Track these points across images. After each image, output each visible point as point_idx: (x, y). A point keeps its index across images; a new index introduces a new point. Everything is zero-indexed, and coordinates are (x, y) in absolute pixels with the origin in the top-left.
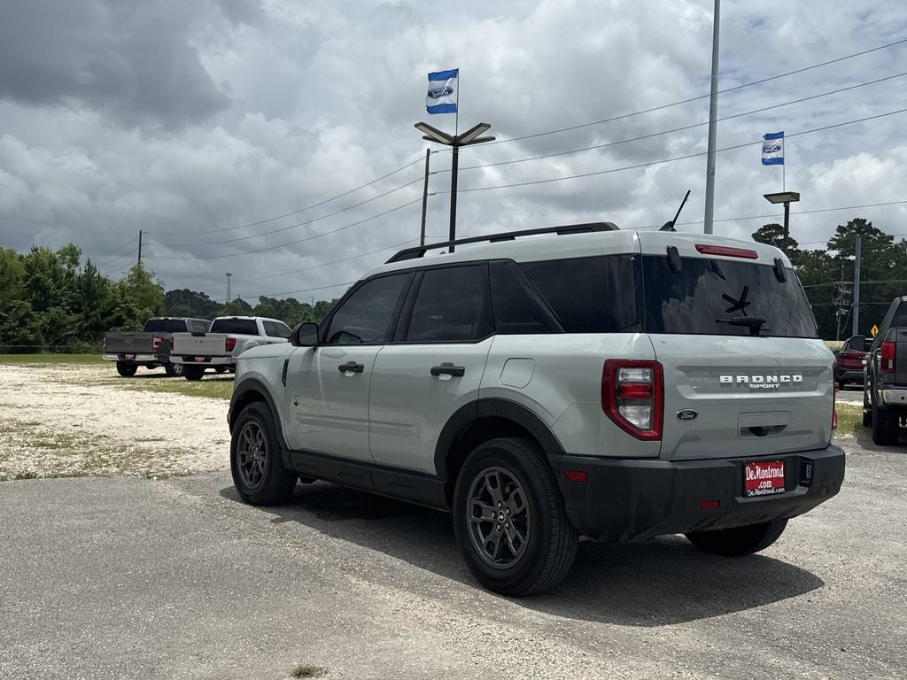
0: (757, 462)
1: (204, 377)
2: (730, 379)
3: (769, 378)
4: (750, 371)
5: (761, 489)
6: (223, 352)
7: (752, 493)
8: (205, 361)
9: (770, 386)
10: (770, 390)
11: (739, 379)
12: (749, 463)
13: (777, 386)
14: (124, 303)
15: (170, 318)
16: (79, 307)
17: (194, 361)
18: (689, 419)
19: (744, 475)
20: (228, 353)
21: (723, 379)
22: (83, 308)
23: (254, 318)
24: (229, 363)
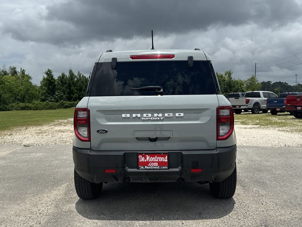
0: (148, 154)
1: (242, 113)
2: (128, 115)
3: (156, 115)
4: (142, 111)
5: (149, 166)
6: (245, 104)
7: (142, 168)
8: (239, 107)
9: (156, 118)
10: (157, 120)
11: (134, 115)
12: (141, 154)
13: (162, 118)
14: (241, 88)
15: (235, 93)
16: (227, 90)
17: (236, 107)
18: (103, 133)
19: (138, 159)
20: (247, 104)
21: (123, 115)
22: (228, 91)
23: (259, 92)
24: (247, 108)
